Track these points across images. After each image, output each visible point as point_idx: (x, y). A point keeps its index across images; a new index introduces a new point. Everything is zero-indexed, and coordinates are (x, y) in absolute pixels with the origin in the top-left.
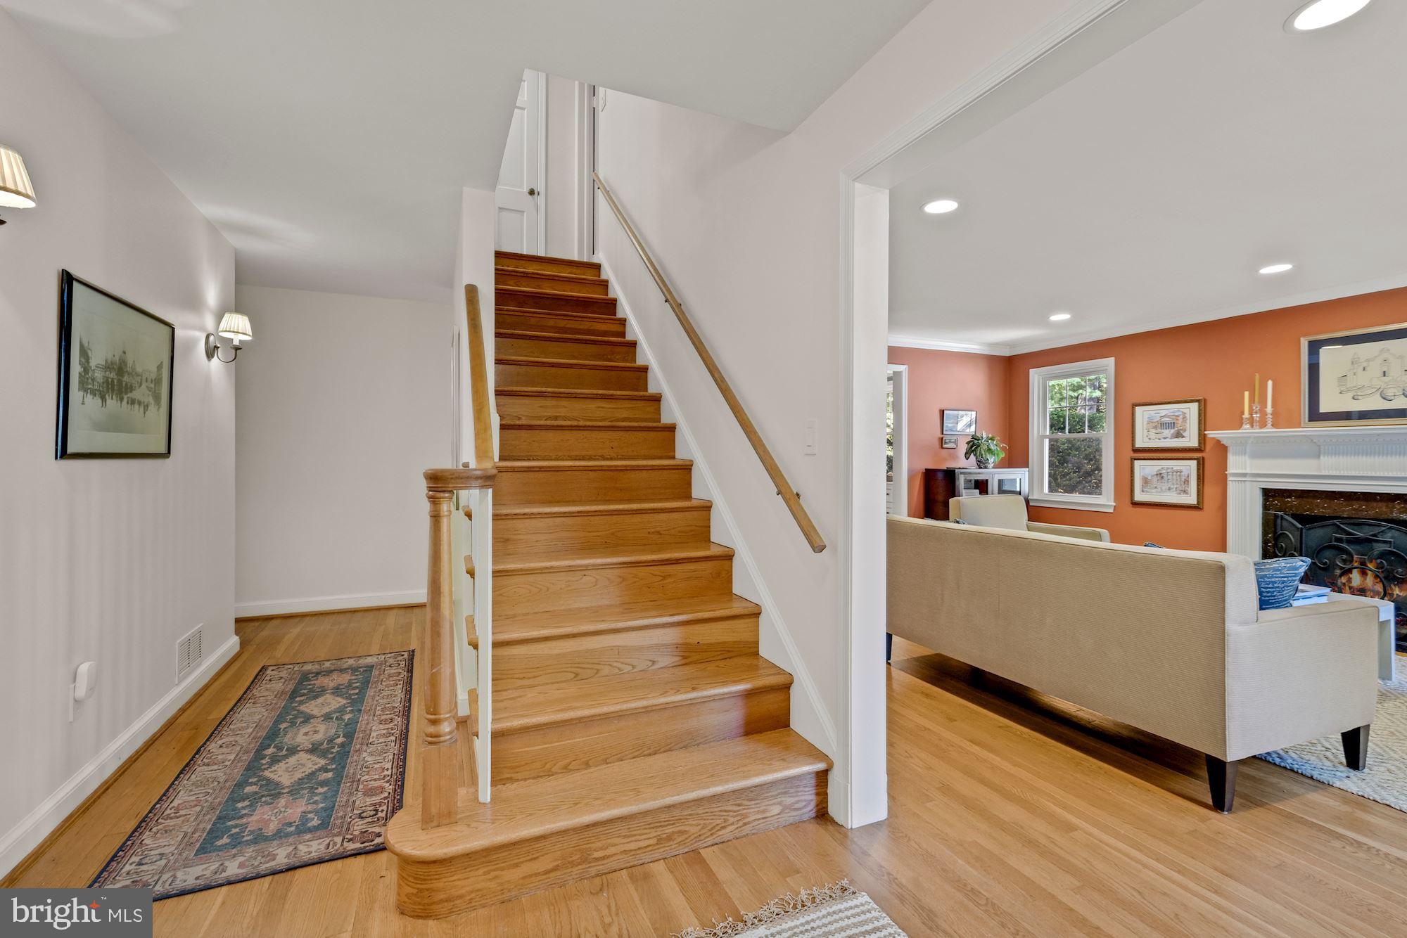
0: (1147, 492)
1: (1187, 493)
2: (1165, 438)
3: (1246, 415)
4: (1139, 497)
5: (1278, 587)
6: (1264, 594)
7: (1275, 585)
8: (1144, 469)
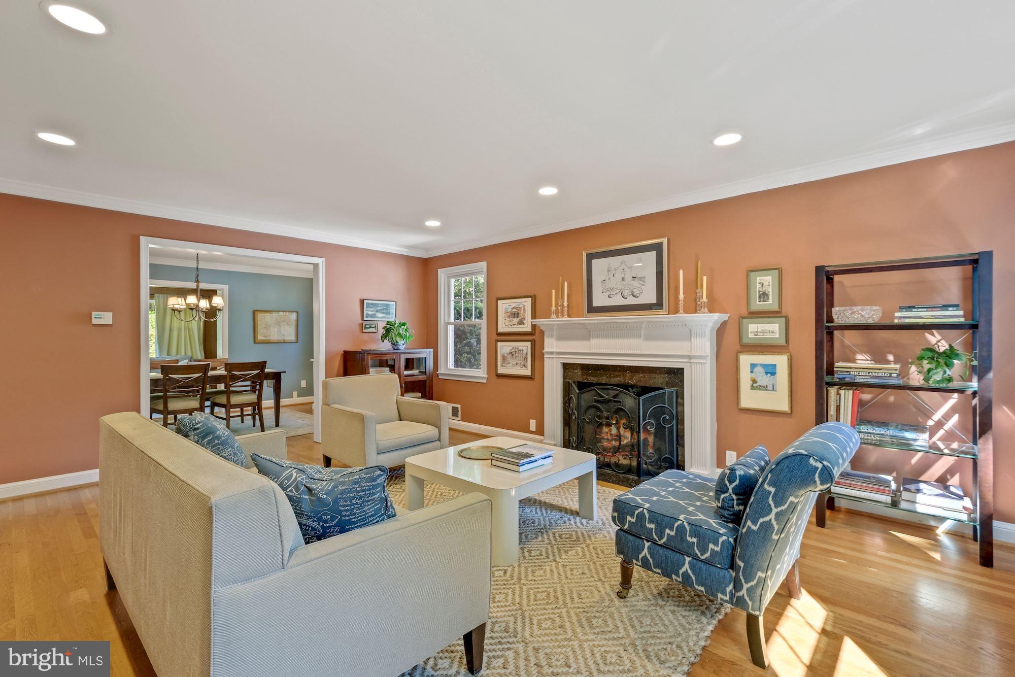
0: (505, 366)
1: (526, 367)
2: (514, 325)
3: (553, 308)
4: (501, 370)
5: (357, 504)
6: (344, 513)
7: (353, 502)
8: (503, 348)
